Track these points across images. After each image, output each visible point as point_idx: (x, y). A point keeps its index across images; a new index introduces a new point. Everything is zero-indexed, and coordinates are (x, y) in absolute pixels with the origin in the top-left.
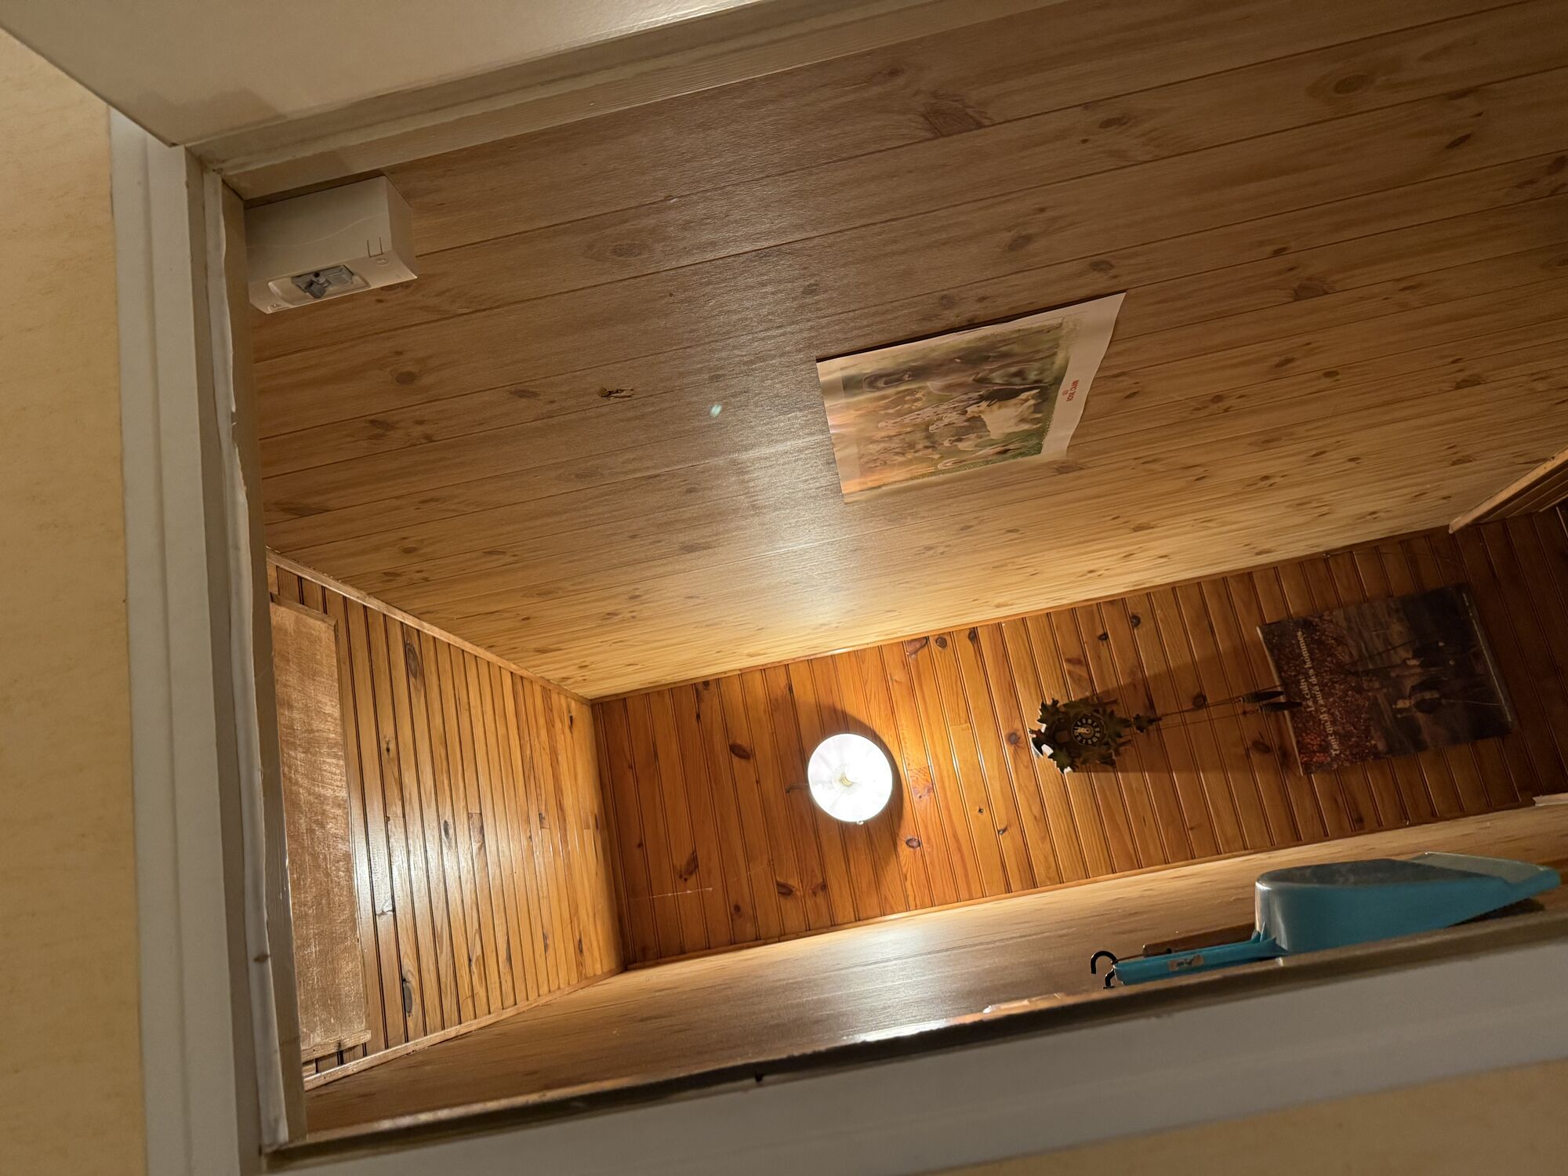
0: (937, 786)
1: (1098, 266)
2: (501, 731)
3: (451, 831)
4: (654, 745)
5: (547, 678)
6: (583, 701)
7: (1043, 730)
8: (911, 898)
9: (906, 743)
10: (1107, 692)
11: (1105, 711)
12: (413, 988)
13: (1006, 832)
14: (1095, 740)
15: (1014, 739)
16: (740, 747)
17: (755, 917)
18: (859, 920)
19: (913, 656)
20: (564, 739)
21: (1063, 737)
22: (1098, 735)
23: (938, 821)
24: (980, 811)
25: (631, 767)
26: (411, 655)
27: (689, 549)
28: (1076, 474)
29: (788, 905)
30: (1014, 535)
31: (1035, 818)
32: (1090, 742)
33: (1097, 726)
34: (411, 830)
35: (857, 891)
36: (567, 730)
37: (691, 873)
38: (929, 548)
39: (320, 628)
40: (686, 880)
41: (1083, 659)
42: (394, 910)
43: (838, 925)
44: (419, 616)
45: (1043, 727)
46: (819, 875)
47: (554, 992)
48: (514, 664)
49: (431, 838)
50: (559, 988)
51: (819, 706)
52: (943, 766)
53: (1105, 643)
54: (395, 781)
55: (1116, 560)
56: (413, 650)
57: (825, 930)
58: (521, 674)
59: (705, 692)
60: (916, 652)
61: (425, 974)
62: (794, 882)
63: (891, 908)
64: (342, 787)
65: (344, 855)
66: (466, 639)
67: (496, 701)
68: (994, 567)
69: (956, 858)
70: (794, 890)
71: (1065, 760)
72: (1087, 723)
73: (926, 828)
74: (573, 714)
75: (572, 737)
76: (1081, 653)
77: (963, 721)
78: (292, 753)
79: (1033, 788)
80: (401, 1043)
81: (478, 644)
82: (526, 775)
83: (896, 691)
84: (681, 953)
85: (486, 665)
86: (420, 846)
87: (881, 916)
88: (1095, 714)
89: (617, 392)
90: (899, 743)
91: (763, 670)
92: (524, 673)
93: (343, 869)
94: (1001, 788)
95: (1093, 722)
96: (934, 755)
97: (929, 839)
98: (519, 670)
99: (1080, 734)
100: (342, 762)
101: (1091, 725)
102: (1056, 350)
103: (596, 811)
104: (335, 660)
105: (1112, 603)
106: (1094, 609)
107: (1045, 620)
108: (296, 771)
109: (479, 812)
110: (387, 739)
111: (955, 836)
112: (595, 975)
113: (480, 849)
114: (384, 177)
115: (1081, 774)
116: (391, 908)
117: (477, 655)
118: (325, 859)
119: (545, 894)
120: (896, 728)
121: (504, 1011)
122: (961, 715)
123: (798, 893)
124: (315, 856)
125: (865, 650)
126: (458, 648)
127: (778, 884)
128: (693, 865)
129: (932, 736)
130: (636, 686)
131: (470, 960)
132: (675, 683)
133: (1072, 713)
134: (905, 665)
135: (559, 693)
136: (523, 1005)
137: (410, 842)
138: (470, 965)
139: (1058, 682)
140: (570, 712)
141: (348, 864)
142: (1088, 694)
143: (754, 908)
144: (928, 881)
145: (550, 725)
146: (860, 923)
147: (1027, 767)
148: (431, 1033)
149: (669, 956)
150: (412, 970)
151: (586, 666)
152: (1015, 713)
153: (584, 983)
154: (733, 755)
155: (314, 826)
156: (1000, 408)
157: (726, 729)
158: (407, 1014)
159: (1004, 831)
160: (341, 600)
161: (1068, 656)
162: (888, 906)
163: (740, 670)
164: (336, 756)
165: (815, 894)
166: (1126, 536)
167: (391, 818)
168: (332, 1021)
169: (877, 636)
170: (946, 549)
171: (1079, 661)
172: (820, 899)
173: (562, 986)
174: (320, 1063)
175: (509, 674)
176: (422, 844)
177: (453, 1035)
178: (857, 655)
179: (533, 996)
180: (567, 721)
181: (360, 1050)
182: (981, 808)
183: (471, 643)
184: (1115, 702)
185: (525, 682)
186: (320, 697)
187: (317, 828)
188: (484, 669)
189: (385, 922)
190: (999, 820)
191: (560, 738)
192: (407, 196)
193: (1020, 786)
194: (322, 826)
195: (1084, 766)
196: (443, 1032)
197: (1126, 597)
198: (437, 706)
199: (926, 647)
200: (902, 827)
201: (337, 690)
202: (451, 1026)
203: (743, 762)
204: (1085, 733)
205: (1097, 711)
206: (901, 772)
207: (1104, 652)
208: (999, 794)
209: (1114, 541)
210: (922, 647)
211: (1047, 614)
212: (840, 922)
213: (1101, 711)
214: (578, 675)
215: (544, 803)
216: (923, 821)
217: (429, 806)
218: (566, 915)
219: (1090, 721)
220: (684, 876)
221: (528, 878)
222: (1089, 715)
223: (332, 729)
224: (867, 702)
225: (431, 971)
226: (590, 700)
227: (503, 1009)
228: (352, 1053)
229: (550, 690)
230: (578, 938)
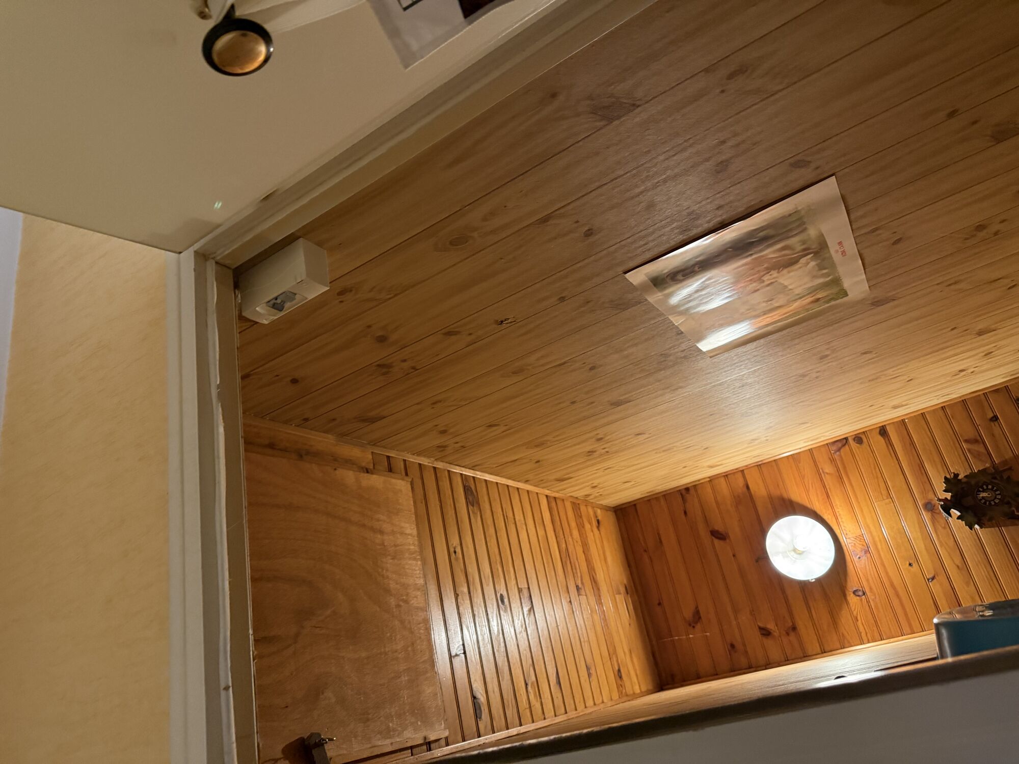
0: (872, 549)
1: (799, 164)
2: (541, 533)
3: (506, 600)
4: (659, 534)
5: (576, 496)
6: (607, 508)
7: (949, 498)
8: (863, 634)
9: (842, 519)
10: (1005, 462)
11: (1002, 477)
12: (483, 704)
13: (935, 580)
14: (997, 501)
15: (929, 507)
16: (717, 532)
17: (746, 652)
18: (825, 652)
19: (838, 453)
20: (593, 536)
21: (968, 501)
22: (999, 497)
23: (877, 575)
24: (910, 565)
25: (645, 551)
26: (469, 493)
27: (617, 404)
28: (891, 304)
29: (768, 642)
30: (869, 356)
31: (958, 567)
32: (993, 503)
33: (996, 490)
34: (475, 601)
35: (820, 631)
36: (595, 530)
37: (696, 623)
38: (804, 376)
39: (402, 485)
40: (694, 627)
41: (979, 438)
42: (465, 653)
43: (809, 656)
44: (473, 468)
45: (948, 495)
46: (789, 621)
47: (599, 704)
48: (548, 490)
49: (491, 606)
50: (603, 702)
51: (771, 498)
52: (875, 534)
53: (996, 423)
54: (462, 571)
55: (979, 359)
56: (470, 490)
57: (800, 660)
58: (555, 496)
59: (687, 495)
60: (839, 450)
61: (490, 693)
62: (771, 626)
63: (849, 642)
64: (420, 577)
65: (423, 619)
66: (509, 478)
67: (535, 515)
68: (869, 381)
69: (896, 603)
70: (772, 631)
71: (971, 518)
72: (987, 489)
73: (868, 580)
74: (600, 518)
75: (600, 533)
76: (977, 434)
77: (885, 498)
78: (384, 560)
79: (952, 542)
80: (474, 738)
81: (518, 480)
82: (564, 560)
83: (828, 480)
84: (698, 678)
85: (526, 493)
86: (483, 611)
87: (842, 649)
88: (994, 481)
89: (505, 320)
90: (837, 519)
91: (726, 475)
92: (556, 495)
93: (423, 628)
94: (925, 546)
95: (993, 487)
96: (865, 525)
97: (871, 589)
98: (552, 493)
99: (983, 498)
100: (419, 563)
101: (992, 489)
102: (804, 226)
103: (625, 582)
104: (412, 502)
105: (997, 391)
106: (982, 399)
107: (941, 413)
108: (387, 570)
109: (526, 586)
110: (454, 545)
111: (892, 585)
112: (634, 693)
113: (530, 611)
114: (301, 238)
115: (993, 529)
116: (463, 652)
117: (518, 487)
118: (409, 622)
119: (586, 639)
120: (832, 507)
121: (557, 717)
122: (882, 492)
123: (775, 634)
124: (402, 622)
125: (799, 453)
126: (504, 484)
127: (761, 629)
128: (697, 617)
129: (862, 511)
130: (638, 496)
131: (526, 685)
132: (665, 491)
133: (973, 482)
134: (832, 460)
135: (586, 506)
136: (572, 714)
137: (475, 609)
138: (527, 688)
139: (960, 459)
140: (596, 517)
141: (426, 625)
142: (988, 465)
143: (744, 645)
144: (876, 622)
145: (581, 527)
146: (825, 654)
147: (944, 528)
148: (498, 732)
149: (690, 680)
150: (482, 692)
151: (596, 486)
152: (928, 487)
153: (625, 699)
154: (713, 538)
155: (401, 603)
156: (789, 272)
157: (706, 521)
158: (478, 720)
159: (933, 578)
160: (417, 466)
161: (966, 438)
162: (846, 642)
163: (709, 477)
164: (415, 559)
165: (788, 634)
166: (974, 340)
167: (460, 595)
168: (419, 723)
169: (805, 442)
170: (818, 374)
171: (977, 440)
172: (792, 637)
173: (605, 701)
174: (415, 751)
175: (545, 497)
176: (484, 609)
177: (515, 733)
178: (794, 458)
179: (580, 707)
180: (595, 523)
181: (443, 742)
182: (911, 562)
183: (513, 480)
184: (1010, 469)
185: (558, 502)
186: (403, 524)
187: (403, 604)
188: (525, 497)
189: (459, 662)
190: (927, 571)
191: (590, 536)
192: (320, 244)
193: (940, 542)
194: (406, 602)
195: (989, 523)
196: (507, 731)
197: (1008, 384)
198: (489, 521)
199: (847, 446)
200: (848, 580)
201: (414, 519)
202: (514, 728)
203: (721, 542)
204: (987, 496)
205: (995, 478)
206: (841, 541)
207: (997, 431)
208: (924, 552)
209: (963, 346)
210: (844, 445)
211: (942, 407)
212: (810, 654)
213: (998, 478)
214: (595, 492)
215: (580, 579)
216: (864, 575)
217: (488, 585)
218: (605, 654)
219: (990, 487)
220: (693, 625)
221: (570, 629)
222: (989, 482)
223: (411, 543)
224: (807, 491)
225: (495, 691)
226: (613, 508)
227: (556, 716)
228: (437, 743)
229: (579, 504)
230: (617, 669)
